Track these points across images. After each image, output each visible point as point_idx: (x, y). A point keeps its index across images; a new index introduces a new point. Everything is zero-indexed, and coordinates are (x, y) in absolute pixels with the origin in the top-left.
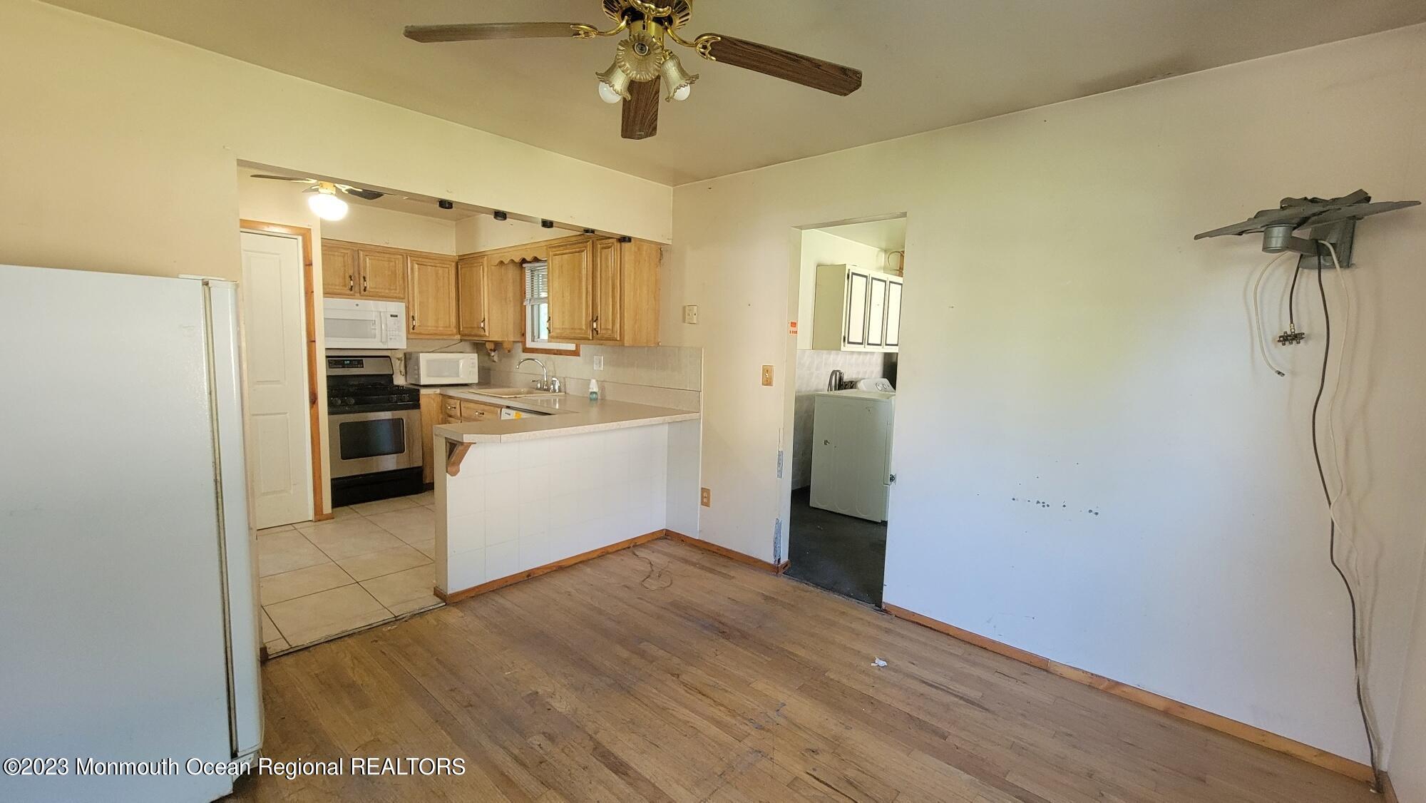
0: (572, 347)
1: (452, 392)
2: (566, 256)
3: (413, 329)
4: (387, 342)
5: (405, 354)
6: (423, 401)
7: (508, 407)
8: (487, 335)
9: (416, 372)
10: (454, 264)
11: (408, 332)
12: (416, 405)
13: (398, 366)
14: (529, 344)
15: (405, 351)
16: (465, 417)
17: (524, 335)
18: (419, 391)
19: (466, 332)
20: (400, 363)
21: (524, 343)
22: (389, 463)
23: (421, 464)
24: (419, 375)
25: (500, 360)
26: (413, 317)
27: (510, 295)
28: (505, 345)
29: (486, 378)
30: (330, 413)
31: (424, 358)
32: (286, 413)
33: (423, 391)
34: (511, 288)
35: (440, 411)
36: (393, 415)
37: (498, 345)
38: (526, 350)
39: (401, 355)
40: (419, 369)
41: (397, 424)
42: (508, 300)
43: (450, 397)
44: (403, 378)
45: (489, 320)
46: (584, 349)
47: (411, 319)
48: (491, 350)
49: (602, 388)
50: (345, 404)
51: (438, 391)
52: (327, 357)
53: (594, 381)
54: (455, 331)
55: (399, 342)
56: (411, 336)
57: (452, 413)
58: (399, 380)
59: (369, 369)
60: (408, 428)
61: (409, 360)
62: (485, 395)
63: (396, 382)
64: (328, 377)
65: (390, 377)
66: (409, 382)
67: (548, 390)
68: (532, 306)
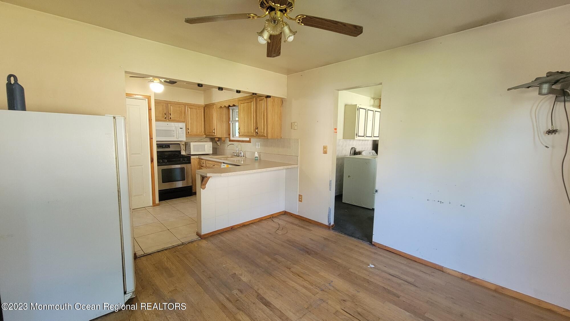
0: (248, 139)
1: (202, 157)
2: (245, 104)
3: (188, 133)
4: (179, 138)
5: (185, 143)
6: (192, 161)
7: (224, 163)
8: (216, 135)
9: (189, 150)
10: (203, 108)
11: (186, 135)
12: (190, 163)
13: (183, 147)
14: (232, 138)
15: (185, 142)
16: (207, 167)
17: (229, 135)
18: (190, 157)
19: (208, 134)
20: (184, 147)
21: (230, 138)
22: (179, 184)
23: (191, 185)
24: (190, 151)
25: (221, 145)
26: (188, 129)
27: (224, 120)
28: (223, 139)
29: (216, 151)
30: (158, 166)
31: (192, 144)
32: (142, 166)
33: (192, 157)
34: (224, 117)
35: (198, 164)
36: (181, 166)
37: (220, 139)
38: (230, 141)
39: (184, 143)
40: (190, 149)
41: (182, 169)
42: (223, 121)
43: (202, 159)
44: (184, 152)
45: (216, 129)
46: (252, 139)
47: (187, 129)
48: (217, 141)
49: (260, 155)
50: (163, 162)
51: (197, 157)
52: (157, 144)
53: (256, 153)
54: (204, 134)
55: (183, 138)
56: (187, 136)
57: (203, 165)
58: (183, 153)
59: (172, 149)
60: (186, 171)
61: (187, 145)
62: (215, 158)
63: (182, 154)
64: (157, 152)
65: (180, 152)
66: (187, 153)
67: (239, 156)
68: (233, 124)
